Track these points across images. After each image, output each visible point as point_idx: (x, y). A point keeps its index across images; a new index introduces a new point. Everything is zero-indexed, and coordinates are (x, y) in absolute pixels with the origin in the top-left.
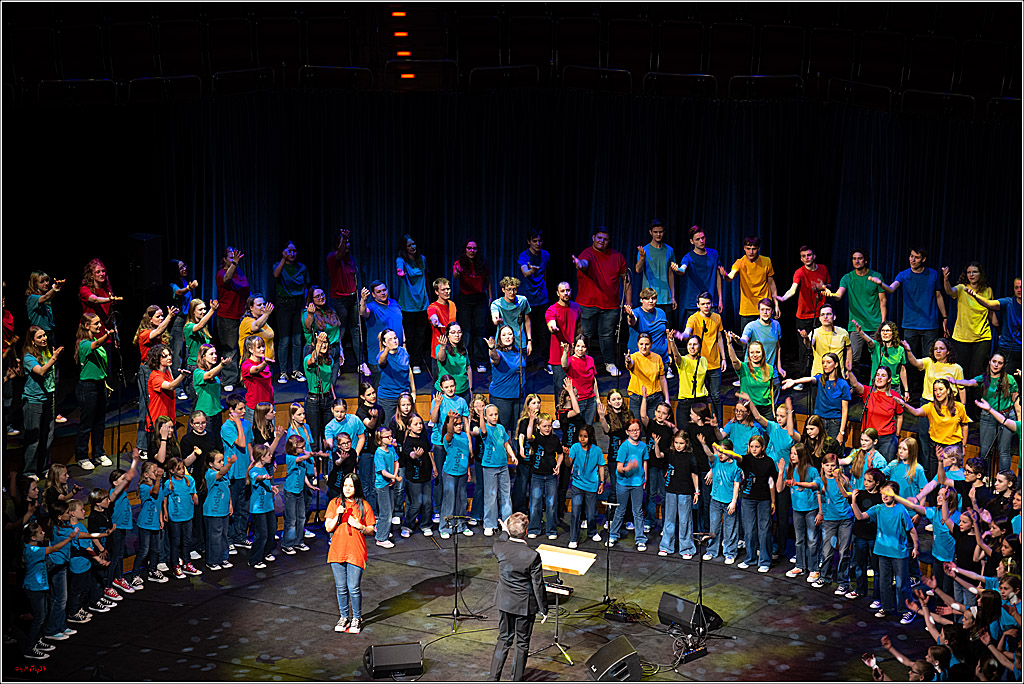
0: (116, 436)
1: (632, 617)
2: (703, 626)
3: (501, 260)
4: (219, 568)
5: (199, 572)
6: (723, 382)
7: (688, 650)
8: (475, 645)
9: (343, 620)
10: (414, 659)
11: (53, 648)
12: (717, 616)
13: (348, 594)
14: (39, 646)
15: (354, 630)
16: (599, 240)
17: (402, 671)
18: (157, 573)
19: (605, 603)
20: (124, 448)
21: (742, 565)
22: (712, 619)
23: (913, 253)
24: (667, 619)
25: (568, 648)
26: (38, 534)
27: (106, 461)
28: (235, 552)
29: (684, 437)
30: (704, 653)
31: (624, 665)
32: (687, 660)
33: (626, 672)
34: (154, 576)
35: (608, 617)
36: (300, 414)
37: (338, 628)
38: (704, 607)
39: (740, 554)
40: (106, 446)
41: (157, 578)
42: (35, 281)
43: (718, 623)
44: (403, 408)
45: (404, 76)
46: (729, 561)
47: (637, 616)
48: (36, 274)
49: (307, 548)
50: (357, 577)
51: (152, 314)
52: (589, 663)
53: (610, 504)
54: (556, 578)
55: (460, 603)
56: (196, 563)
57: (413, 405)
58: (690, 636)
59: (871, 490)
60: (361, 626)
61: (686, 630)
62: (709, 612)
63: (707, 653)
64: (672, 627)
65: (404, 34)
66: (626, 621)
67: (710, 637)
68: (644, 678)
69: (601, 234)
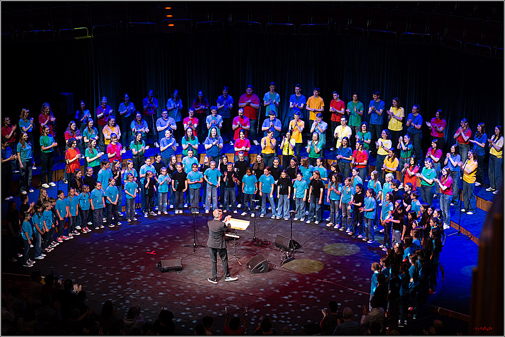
0: (57, 174)
1: (265, 244)
2: (293, 248)
4: (98, 228)
5: (90, 231)
6: (300, 149)
7: (287, 258)
8: (203, 258)
10: (178, 264)
11: (34, 262)
12: (298, 244)
14: (29, 262)
16: (249, 90)
17: (173, 270)
18: (76, 231)
19: (254, 239)
20: (60, 179)
21: (308, 222)
22: (296, 245)
24: (279, 245)
25: (239, 258)
27: (53, 185)
29: (285, 172)
31: (262, 265)
32: (287, 262)
33: (262, 268)
34: (74, 233)
35: (255, 245)
36: (131, 165)
38: (293, 240)
39: (306, 217)
40: (53, 178)
41: (75, 233)
42: (24, 112)
43: (299, 246)
44: (173, 161)
45: (170, 25)
46: (302, 220)
47: (267, 245)
48: (25, 110)
49: (136, 219)
51: (71, 124)
52: (248, 264)
53: (255, 201)
54: (234, 231)
55: (196, 241)
56: (90, 227)
57: (176, 159)
58: (287, 252)
59: (359, 192)
61: (286, 250)
62: (295, 242)
63: (294, 259)
64: (280, 249)
65: (169, 8)
66: (262, 246)
67: (295, 252)
68: (270, 270)
69: (249, 89)
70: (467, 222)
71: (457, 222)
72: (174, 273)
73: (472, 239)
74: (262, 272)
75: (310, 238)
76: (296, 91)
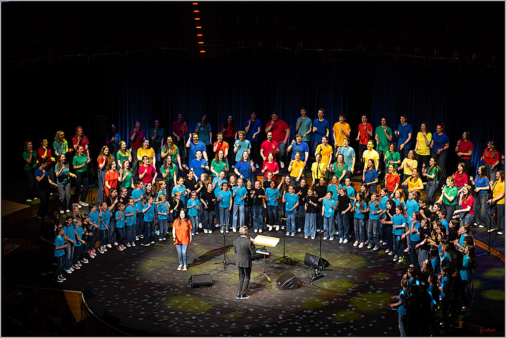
0: (90, 195)
1: (293, 263)
2: (322, 266)
3: (241, 123)
7: (316, 275)
8: (233, 274)
9: (181, 266)
10: (208, 280)
12: (327, 262)
13: (182, 257)
15: (185, 269)
17: (204, 285)
19: (283, 257)
20: (94, 199)
22: (325, 263)
23: (402, 117)
24: (308, 263)
25: (269, 275)
26: (62, 231)
28: (138, 239)
30: (323, 276)
31: (291, 282)
32: (316, 279)
33: (292, 284)
35: (285, 263)
37: (179, 269)
38: (322, 259)
42: (59, 134)
43: (328, 264)
45: (201, 52)
47: (296, 262)
48: (59, 132)
50: (186, 249)
51: (104, 149)
52: (277, 282)
54: (264, 248)
55: (226, 259)
58: (317, 270)
60: (187, 268)
61: (315, 267)
62: (324, 261)
64: (310, 267)
65: (201, 35)
66: (292, 265)
67: (325, 270)
68: (299, 287)
69: (274, 115)
70: (497, 243)
71: (487, 243)
72: (205, 289)
73: (502, 259)
74: (292, 288)
75: (340, 256)
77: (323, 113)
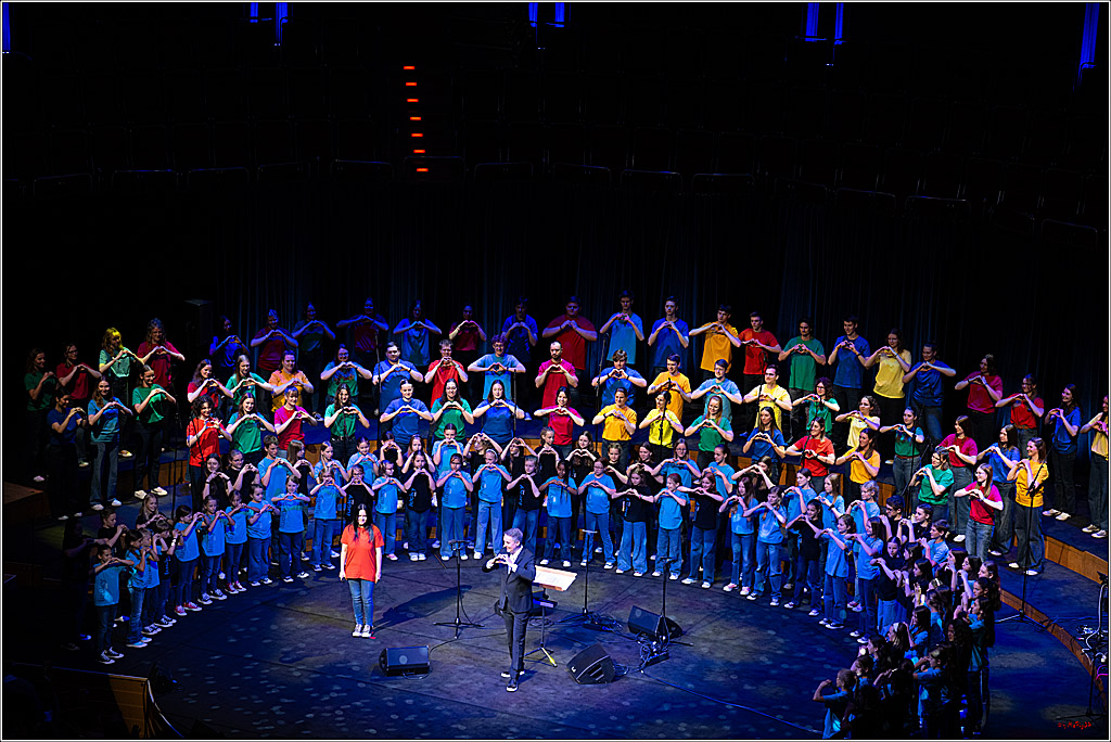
0: (172, 470)
1: (605, 627)
2: (666, 635)
7: (652, 655)
8: (474, 648)
9: (358, 626)
10: (421, 660)
11: (121, 655)
12: (678, 626)
13: (362, 604)
15: (367, 634)
16: (572, 307)
17: (411, 670)
19: (584, 614)
20: (180, 480)
22: (673, 629)
23: (846, 322)
24: (636, 628)
25: (552, 652)
30: (667, 657)
31: (600, 666)
32: (652, 662)
33: (601, 672)
35: (587, 627)
37: (355, 633)
38: (667, 619)
42: (108, 337)
43: (678, 632)
45: (419, 170)
47: (610, 626)
48: (110, 331)
52: (570, 665)
54: (542, 594)
55: (461, 614)
58: (654, 643)
60: (372, 630)
61: (651, 638)
62: (671, 623)
64: (640, 636)
65: (420, 135)
66: (602, 630)
67: (672, 644)
68: (616, 678)
69: (572, 304)
70: (1040, 595)
71: (1019, 594)
72: (413, 678)
73: (1049, 630)
74: (601, 681)
75: (704, 616)
76: (667, 309)
77: (676, 305)
